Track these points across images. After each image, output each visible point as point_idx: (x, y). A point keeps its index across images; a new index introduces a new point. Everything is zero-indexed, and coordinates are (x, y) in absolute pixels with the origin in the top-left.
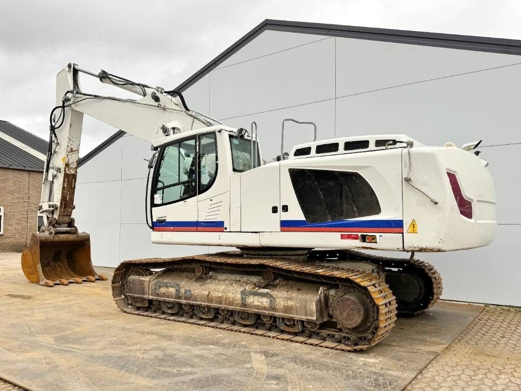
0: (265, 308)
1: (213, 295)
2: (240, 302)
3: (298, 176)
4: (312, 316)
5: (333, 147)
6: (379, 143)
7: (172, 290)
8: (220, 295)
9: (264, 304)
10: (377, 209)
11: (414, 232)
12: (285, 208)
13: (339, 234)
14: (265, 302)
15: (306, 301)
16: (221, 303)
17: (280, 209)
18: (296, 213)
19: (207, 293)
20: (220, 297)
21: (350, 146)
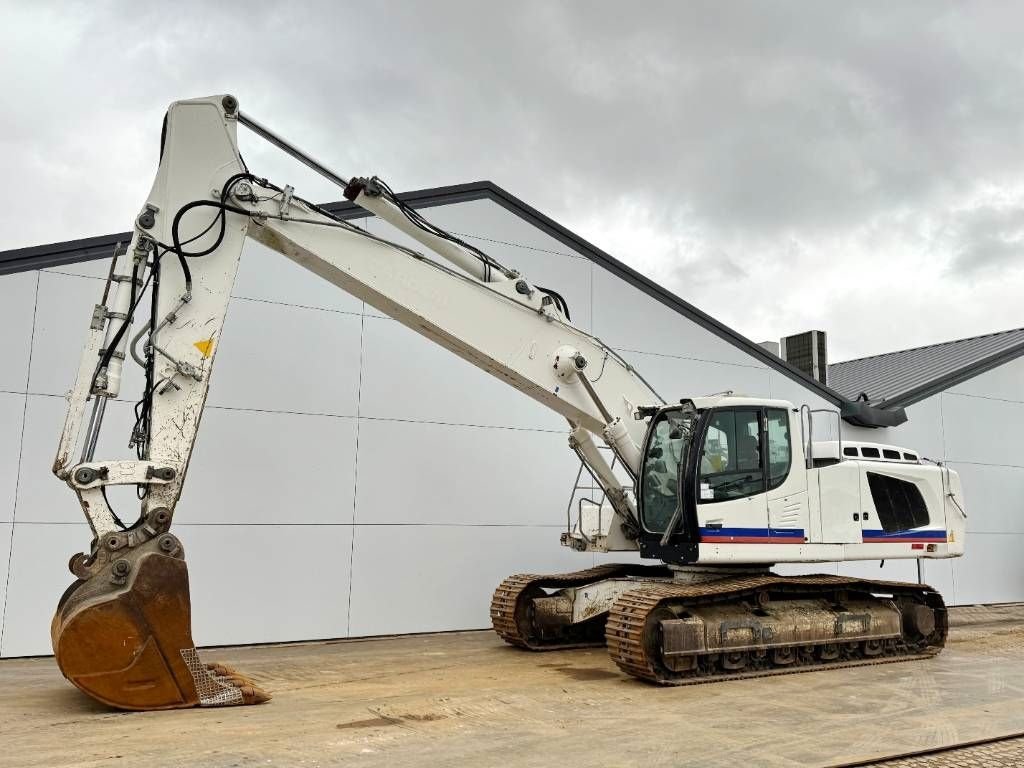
0: (857, 634)
2: (832, 632)
7: (744, 633)
8: (809, 627)
10: (925, 520)
12: (866, 517)
16: (810, 639)
17: (861, 517)
18: (875, 523)
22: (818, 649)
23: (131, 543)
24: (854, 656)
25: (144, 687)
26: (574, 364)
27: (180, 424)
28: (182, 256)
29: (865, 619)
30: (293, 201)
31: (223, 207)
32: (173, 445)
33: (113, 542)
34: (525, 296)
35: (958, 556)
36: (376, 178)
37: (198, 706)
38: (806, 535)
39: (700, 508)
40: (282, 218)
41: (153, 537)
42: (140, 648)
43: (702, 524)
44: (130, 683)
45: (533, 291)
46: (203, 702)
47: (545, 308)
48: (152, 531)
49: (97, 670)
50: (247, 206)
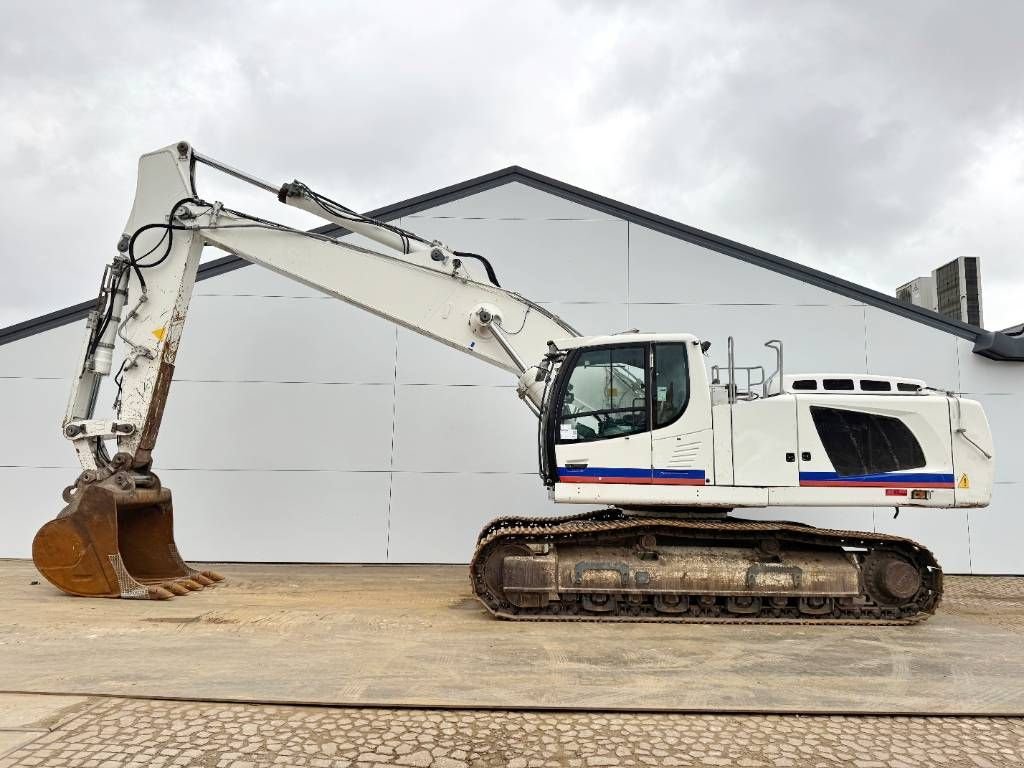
0: (783, 588)
1: (692, 578)
3: (821, 416)
4: (853, 590)
5: (846, 385)
6: (901, 387)
8: (705, 576)
9: (783, 582)
11: (965, 486)
13: (883, 490)
14: (784, 579)
15: (845, 573)
19: (681, 574)
20: (706, 579)
21: (867, 385)
22: (721, 600)
23: (98, 478)
24: (784, 613)
25: (85, 580)
26: (478, 319)
27: (141, 390)
28: (137, 268)
29: (795, 572)
30: (221, 213)
31: (170, 228)
32: (137, 407)
33: (87, 477)
34: (440, 262)
35: (981, 506)
36: (296, 182)
37: (120, 597)
38: (708, 475)
39: (558, 448)
40: (214, 228)
41: (112, 474)
42: (83, 552)
43: (561, 463)
44: (77, 576)
45: (447, 257)
46: (124, 594)
47: (458, 270)
48: (112, 470)
49: (57, 565)
50: (188, 223)
